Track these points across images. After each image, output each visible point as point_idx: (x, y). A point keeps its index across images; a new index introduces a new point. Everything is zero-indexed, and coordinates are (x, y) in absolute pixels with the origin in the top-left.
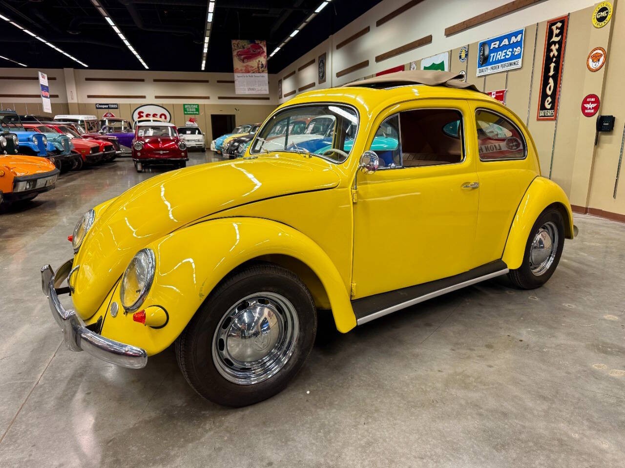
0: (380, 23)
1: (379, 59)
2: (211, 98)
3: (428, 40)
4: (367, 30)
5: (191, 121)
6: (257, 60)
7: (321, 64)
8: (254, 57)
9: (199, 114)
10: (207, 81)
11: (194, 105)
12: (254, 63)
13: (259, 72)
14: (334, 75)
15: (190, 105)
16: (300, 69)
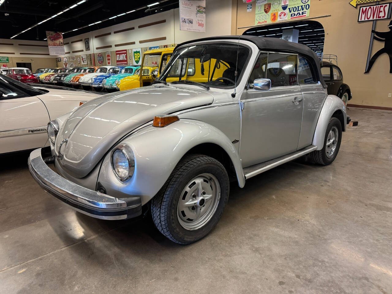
0: (115, 33)
1: (116, 46)
2: (15, 53)
3: (134, 43)
4: (110, 34)
5: (4, 66)
6: (59, 41)
7: (87, 43)
8: (57, 39)
9: (9, 62)
10: (12, 44)
11: (5, 57)
12: (57, 42)
13: (60, 46)
14: (95, 49)
15: (3, 57)
16: (72, 42)
